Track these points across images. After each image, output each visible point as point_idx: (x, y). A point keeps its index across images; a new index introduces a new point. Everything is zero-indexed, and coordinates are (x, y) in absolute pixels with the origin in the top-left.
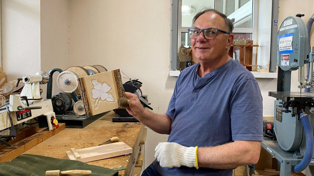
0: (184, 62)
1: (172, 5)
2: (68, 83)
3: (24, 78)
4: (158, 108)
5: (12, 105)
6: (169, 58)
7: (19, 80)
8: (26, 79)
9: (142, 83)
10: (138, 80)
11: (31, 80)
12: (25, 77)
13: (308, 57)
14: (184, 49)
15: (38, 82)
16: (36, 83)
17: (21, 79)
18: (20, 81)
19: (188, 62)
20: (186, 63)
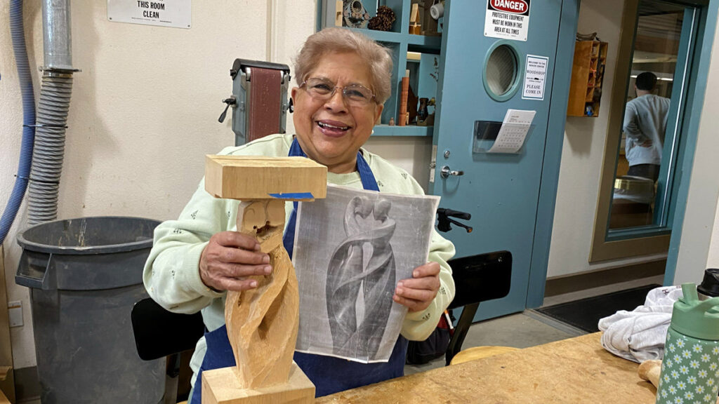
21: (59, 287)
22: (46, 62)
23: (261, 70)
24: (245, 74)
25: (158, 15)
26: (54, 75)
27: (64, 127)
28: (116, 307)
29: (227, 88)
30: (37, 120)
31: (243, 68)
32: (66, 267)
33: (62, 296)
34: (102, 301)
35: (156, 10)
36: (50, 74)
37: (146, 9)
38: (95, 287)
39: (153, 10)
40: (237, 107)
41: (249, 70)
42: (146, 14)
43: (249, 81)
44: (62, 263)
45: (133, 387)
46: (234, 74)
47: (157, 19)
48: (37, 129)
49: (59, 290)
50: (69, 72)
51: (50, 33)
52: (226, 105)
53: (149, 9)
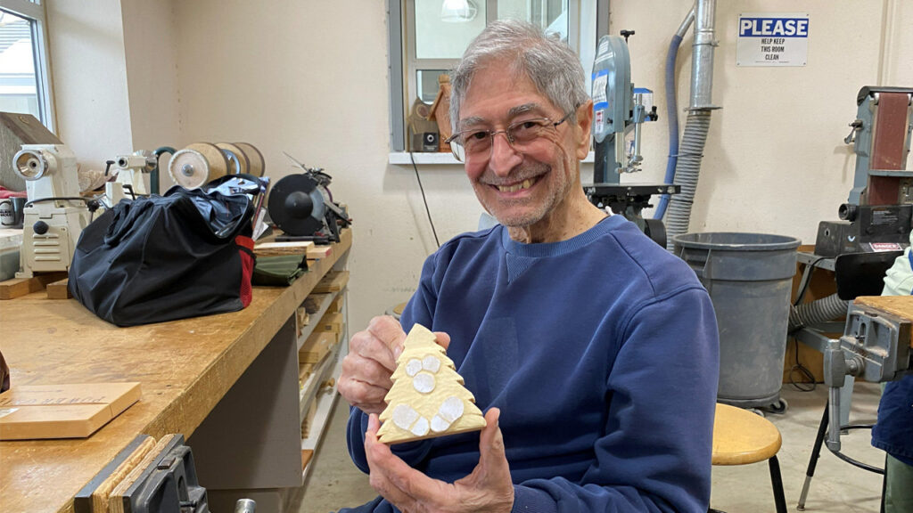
0: (420, 135)
1: (389, 13)
2: (189, 172)
3: (117, 160)
4: (371, 231)
5: (111, 197)
6: (387, 126)
7: (109, 163)
8: (122, 162)
9: (330, 178)
10: (322, 172)
11: (130, 164)
12: (119, 159)
13: (631, 114)
14: (423, 108)
15: (139, 167)
16: (136, 169)
17: (113, 162)
18: (111, 166)
19: (426, 134)
20: (423, 136)
21: (713, 277)
22: (691, 102)
23: (889, 94)
24: (872, 99)
25: (777, 57)
26: (699, 113)
27: (700, 155)
28: (756, 297)
29: (852, 112)
30: (680, 150)
31: (872, 94)
32: (721, 261)
33: (714, 286)
34: (747, 291)
35: (777, 53)
36: (694, 113)
37: (768, 53)
38: (743, 279)
39: (774, 53)
40: (863, 129)
41: (877, 95)
42: (767, 57)
43: (877, 104)
44: (718, 258)
45: (764, 369)
46: (860, 101)
47: (776, 61)
48: (679, 158)
49: (712, 280)
50: (708, 110)
51: (697, 79)
52: (852, 128)
53: (771, 53)
